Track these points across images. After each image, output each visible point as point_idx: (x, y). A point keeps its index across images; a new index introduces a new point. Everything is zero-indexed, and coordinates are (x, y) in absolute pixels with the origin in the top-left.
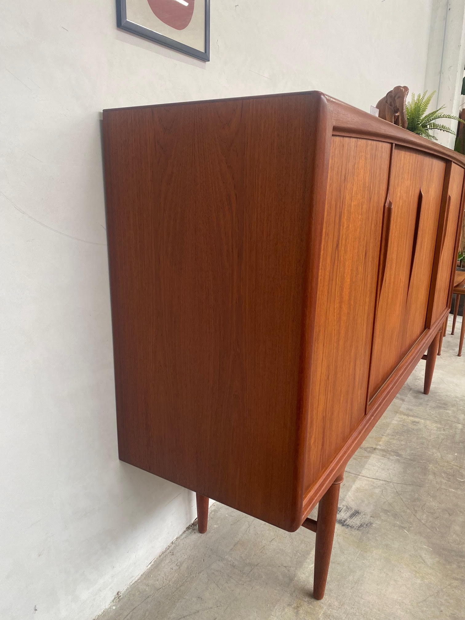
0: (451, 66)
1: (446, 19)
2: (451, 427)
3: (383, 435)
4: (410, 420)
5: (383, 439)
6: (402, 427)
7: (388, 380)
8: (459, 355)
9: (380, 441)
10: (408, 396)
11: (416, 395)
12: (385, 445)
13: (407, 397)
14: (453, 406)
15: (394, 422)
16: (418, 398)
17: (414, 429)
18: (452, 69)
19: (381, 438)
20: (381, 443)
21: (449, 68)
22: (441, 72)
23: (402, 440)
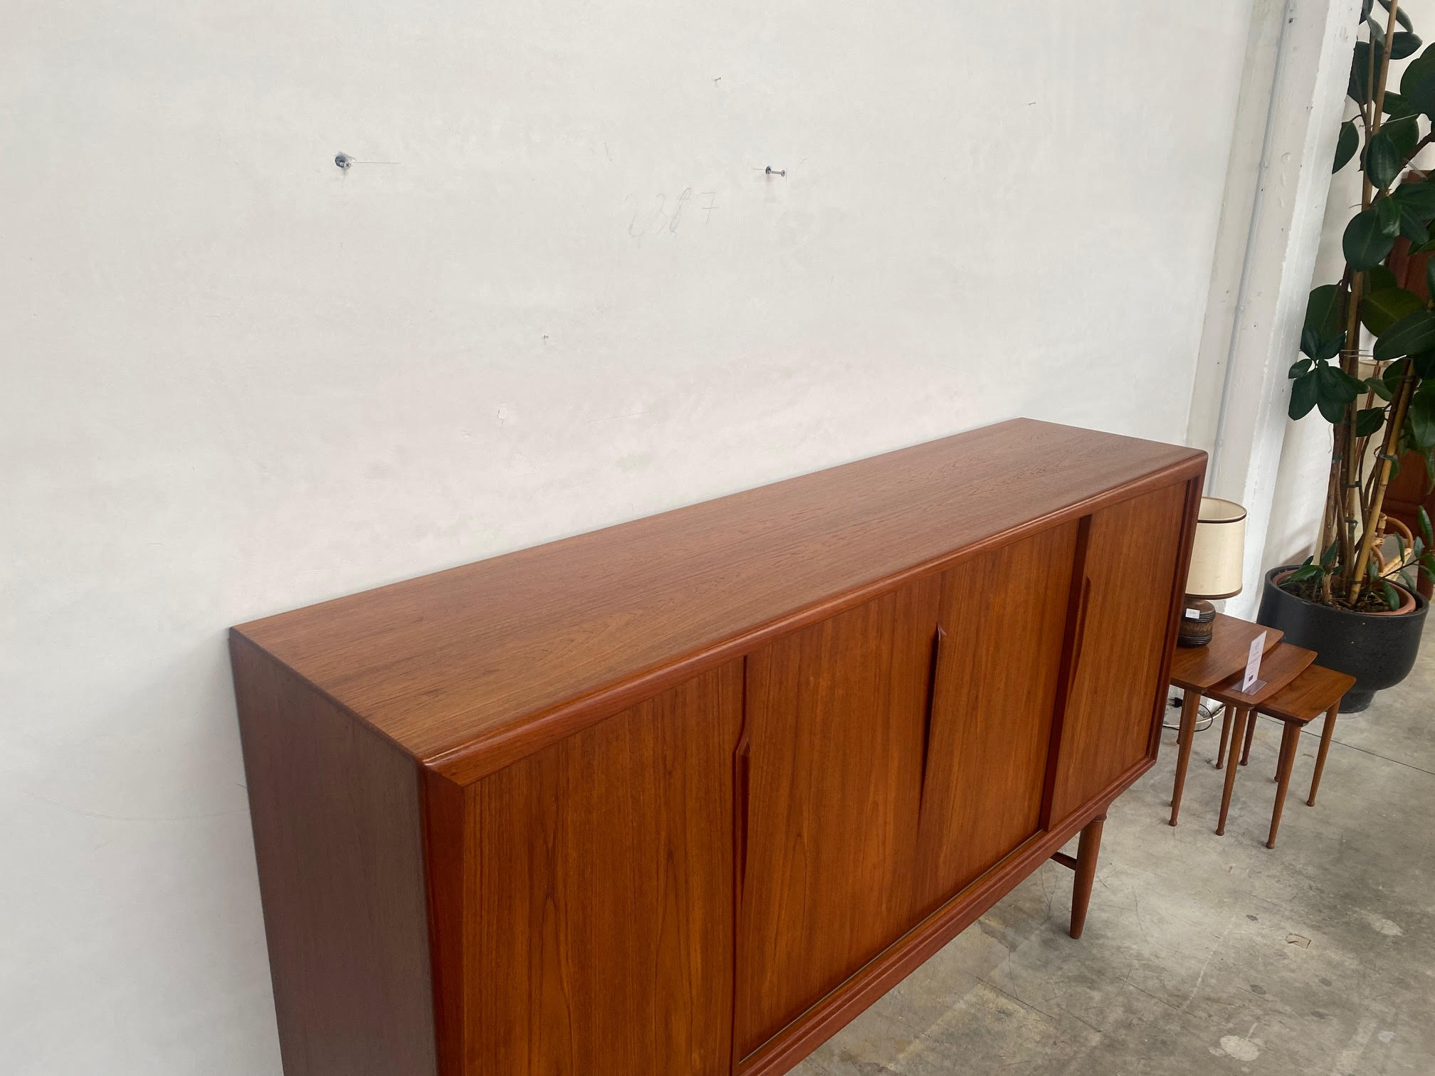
0: (1287, 153)
1: (1280, 43)
2: (1075, 1039)
3: (916, 1037)
4: (997, 1004)
5: (911, 1048)
6: (969, 1020)
7: (839, 989)
8: (1219, 832)
9: (902, 1051)
10: (1033, 938)
11: (1051, 936)
12: (908, 1063)
13: (1026, 939)
14: (1117, 979)
15: (961, 1005)
16: (1050, 947)
17: (992, 1032)
18: (1289, 159)
19: (910, 1043)
20: (901, 1056)
21: (1283, 156)
22: (1262, 166)
23: (948, 1057)
